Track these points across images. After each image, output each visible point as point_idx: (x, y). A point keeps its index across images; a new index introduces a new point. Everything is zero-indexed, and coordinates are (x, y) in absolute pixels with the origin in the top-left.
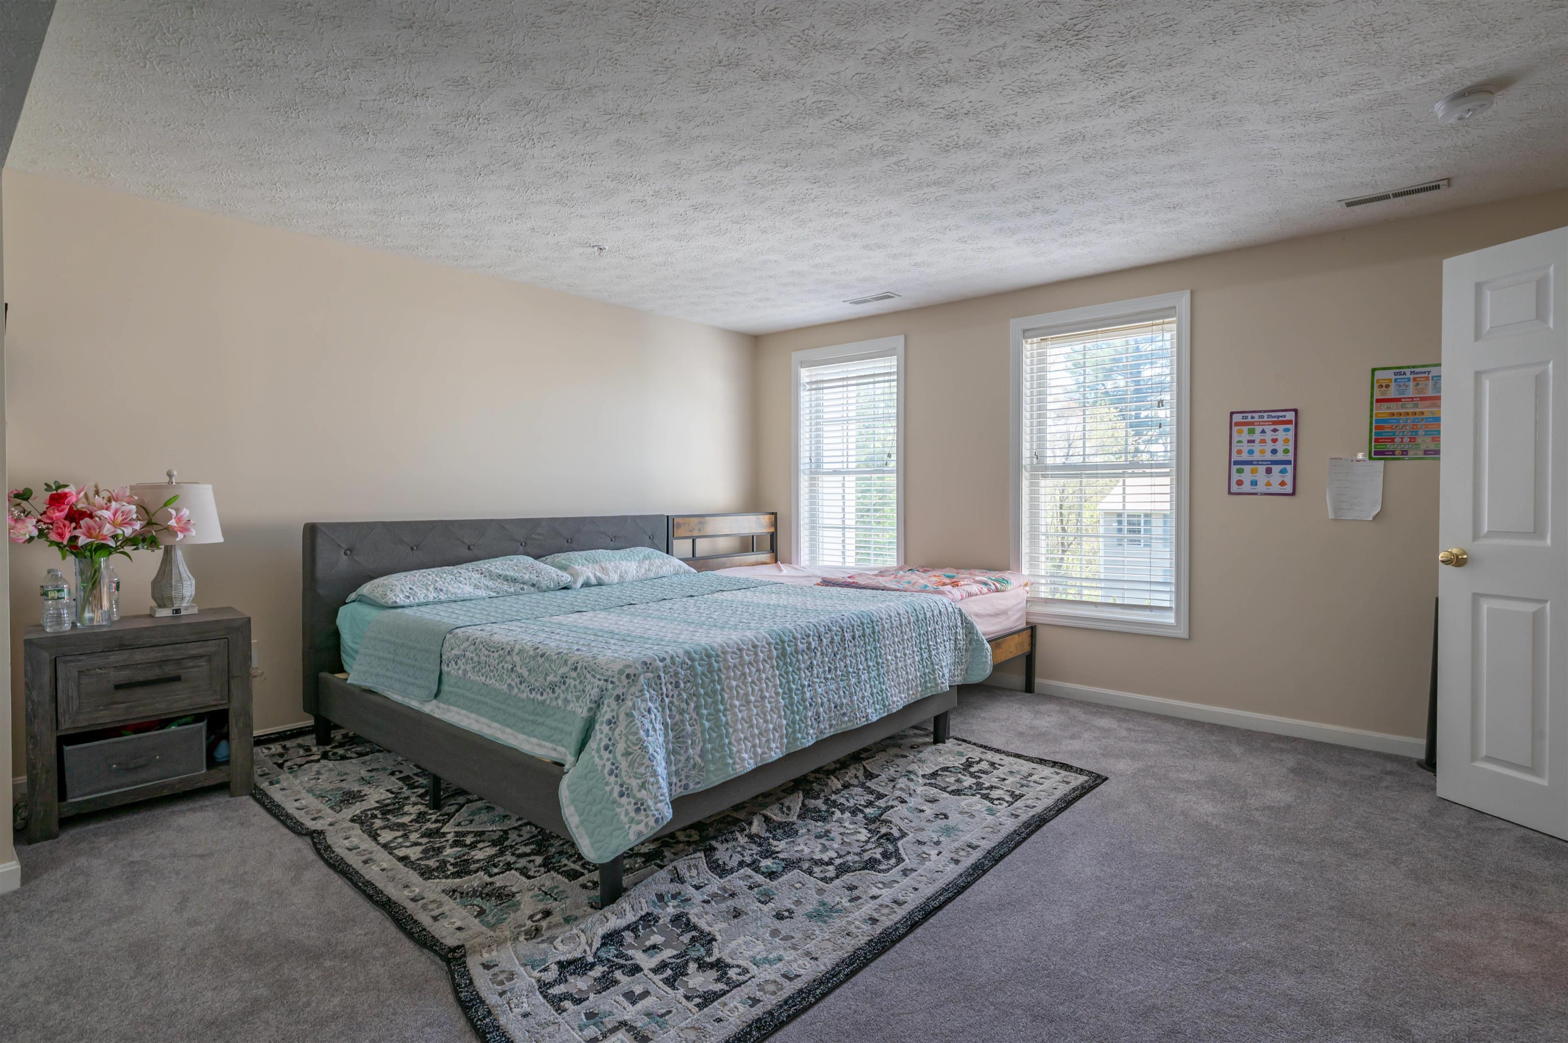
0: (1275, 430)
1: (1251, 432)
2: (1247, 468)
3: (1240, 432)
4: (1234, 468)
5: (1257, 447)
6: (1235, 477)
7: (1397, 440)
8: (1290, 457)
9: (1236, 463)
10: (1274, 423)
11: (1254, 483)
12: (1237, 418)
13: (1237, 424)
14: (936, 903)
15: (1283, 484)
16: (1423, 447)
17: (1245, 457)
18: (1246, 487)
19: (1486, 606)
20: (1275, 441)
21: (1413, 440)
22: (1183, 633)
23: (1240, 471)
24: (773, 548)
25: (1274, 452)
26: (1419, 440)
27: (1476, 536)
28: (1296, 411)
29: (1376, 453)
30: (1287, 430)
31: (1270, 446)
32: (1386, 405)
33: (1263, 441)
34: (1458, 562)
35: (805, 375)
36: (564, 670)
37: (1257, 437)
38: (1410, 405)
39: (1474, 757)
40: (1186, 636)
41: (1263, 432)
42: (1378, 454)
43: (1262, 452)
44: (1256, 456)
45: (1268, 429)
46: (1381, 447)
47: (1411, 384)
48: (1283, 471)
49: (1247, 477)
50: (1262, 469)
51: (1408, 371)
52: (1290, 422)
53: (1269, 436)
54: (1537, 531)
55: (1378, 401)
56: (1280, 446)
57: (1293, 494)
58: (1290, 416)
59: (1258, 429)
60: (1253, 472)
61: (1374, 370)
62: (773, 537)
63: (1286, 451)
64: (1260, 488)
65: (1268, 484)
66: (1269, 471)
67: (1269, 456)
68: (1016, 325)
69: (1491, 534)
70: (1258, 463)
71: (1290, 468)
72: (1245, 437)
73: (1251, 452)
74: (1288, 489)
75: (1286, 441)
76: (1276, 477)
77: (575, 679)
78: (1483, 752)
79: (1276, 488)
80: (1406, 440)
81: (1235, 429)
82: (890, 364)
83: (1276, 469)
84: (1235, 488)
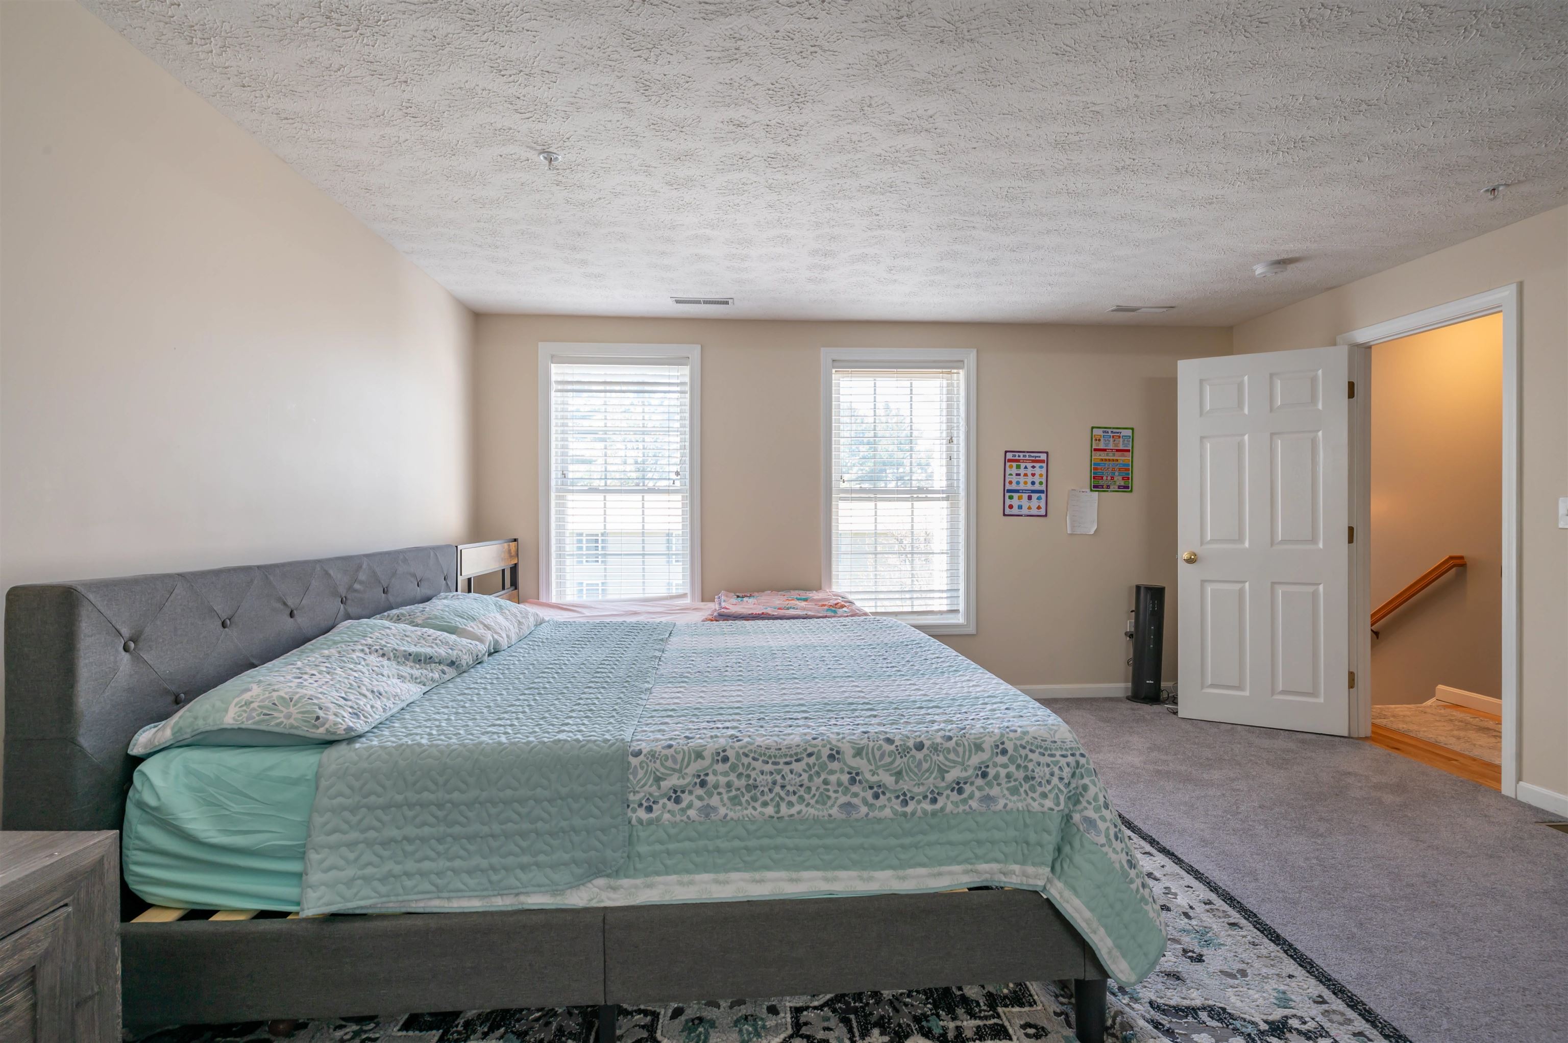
0: (1033, 467)
1: (1018, 467)
2: (1016, 495)
3: (1011, 467)
4: (1007, 495)
5: (1022, 479)
6: (1008, 502)
7: (1105, 478)
8: (1043, 488)
9: (1009, 491)
10: (1033, 461)
11: (1020, 507)
12: (1009, 456)
13: (1010, 461)
15: (1039, 508)
16: (1118, 483)
17: (1014, 486)
18: (1015, 511)
19: (1209, 588)
20: (1033, 475)
21: (1112, 478)
22: (972, 630)
23: (1011, 498)
24: (514, 584)
25: (1033, 483)
26: (1116, 479)
27: (1202, 544)
28: (1047, 453)
29: (1095, 487)
30: (1041, 467)
31: (1030, 479)
32: (1099, 453)
33: (1026, 475)
34: (1190, 561)
37: (1022, 471)
38: (1111, 454)
39: (1203, 686)
40: (974, 632)
41: (1026, 467)
42: (1096, 487)
43: (1024, 483)
44: (1022, 486)
45: (1029, 465)
46: (1096, 483)
47: (1111, 440)
48: (1039, 498)
49: (1015, 502)
50: (1025, 496)
51: (1110, 431)
52: (1042, 461)
53: (1030, 471)
54: (1240, 539)
55: (1095, 450)
56: (1037, 479)
58: (1043, 457)
59: (1023, 465)
60: (1020, 498)
61: (1093, 428)
62: (514, 569)
63: (1041, 483)
64: (1025, 511)
65: (1029, 508)
66: (1030, 498)
67: (1029, 487)
68: (826, 354)
69: (1213, 541)
70: (1024, 491)
71: (1043, 496)
72: (1014, 471)
73: (1018, 483)
74: (1043, 512)
75: (1041, 475)
76: (1034, 503)
78: (1209, 681)
79: (1034, 511)
80: (1109, 478)
81: (1008, 464)
82: (682, 374)
83: (1035, 496)
84: (1008, 511)
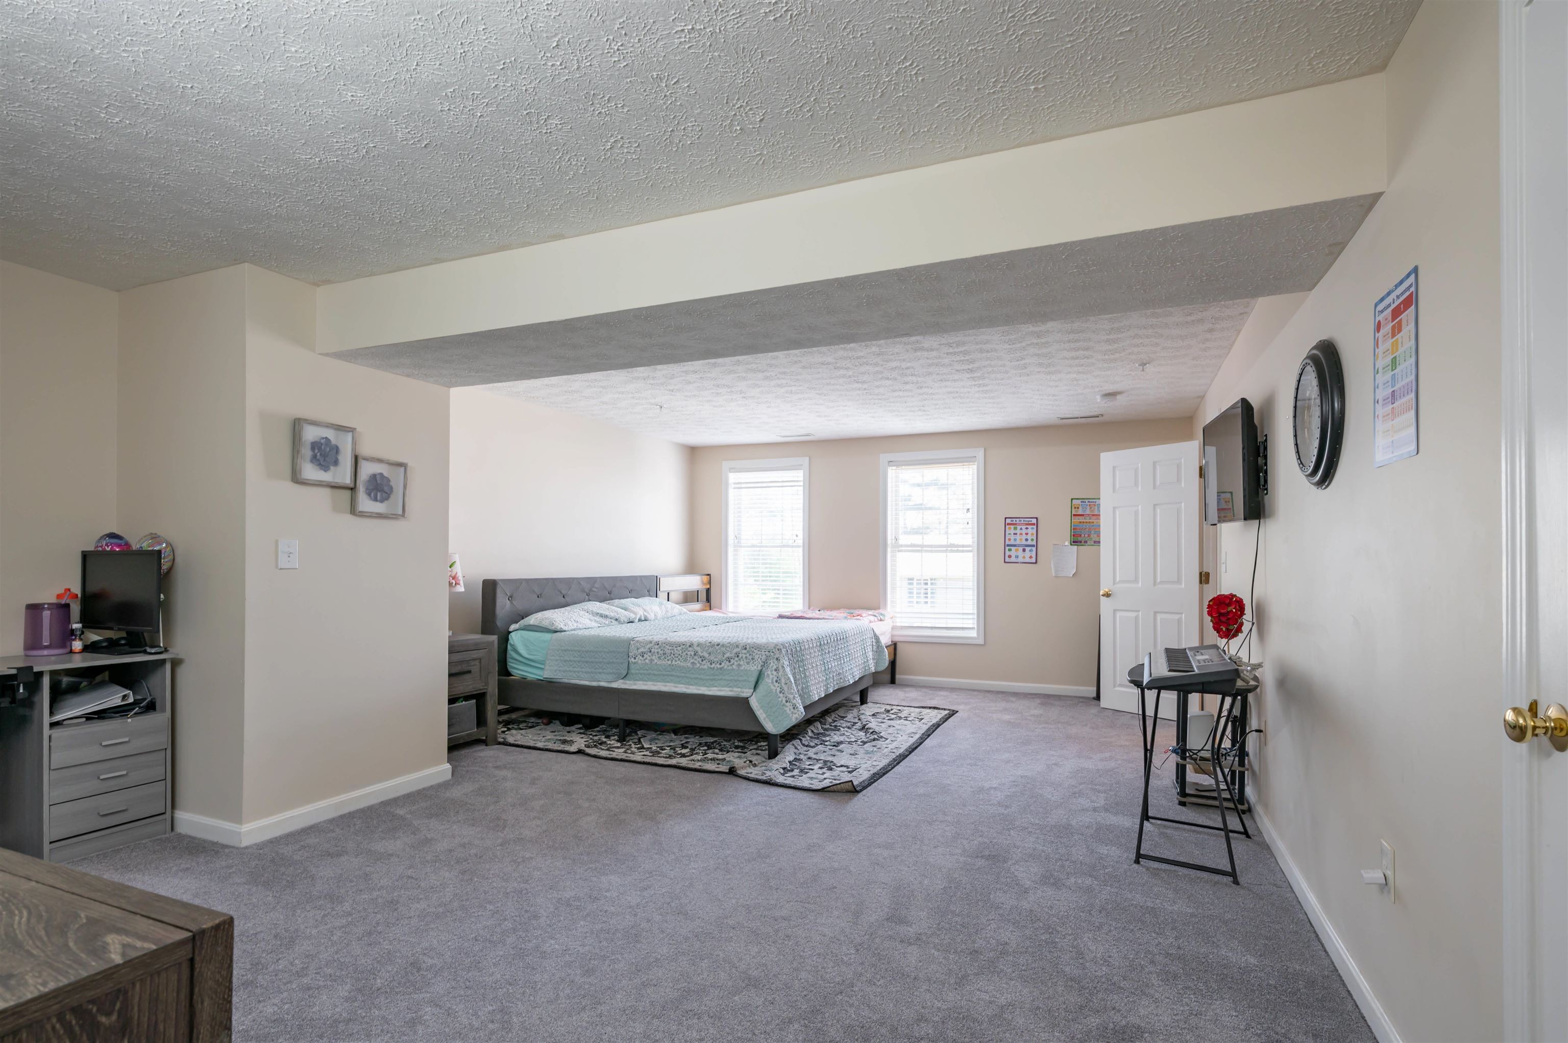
0: (1027, 528)
1: (1015, 529)
2: (1013, 548)
3: (1010, 529)
4: (1007, 548)
5: (1018, 537)
6: (1008, 553)
7: (1083, 535)
8: (1034, 543)
9: (1008, 545)
10: (1027, 524)
11: (1017, 557)
12: (1008, 521)
13: (1009, 524)
14: (914, 746)
15: (1031, 557)
16: (1094, 540)
17: (1012, 542)
18: (1013, 559)
19: (1118, 615)
20: (1027, 534)
21: (1089, 536)
22: (981, 641)
23: (1010, 550)
24: (708, 599)
25: (1027, 540)
26: (1092, 536)
27: (1114, 584)
28: (1037, 518)
29: (1074, 542)
30: (1032, 528)
31: (1024, 537)
32: (1077, 517)
33: (1021, 534)
34: (1107, 595)
35: (733, 477)
36: (738, 650)
37: (1018, 531)
38: (1088, 518)
39: (1114, 685)
40: (983, 643)
41: (1021, 529)
42: (1075, 542)
43: (1021, 540)
44: (1018, 542)
45: (1024, 527)
46: (1076, 539)
47: (1088, 507)
48: (1031, 551)
49: (1013, 553)
50: (1021, 549)
51: (1087, 501)
52: (1033, 524)
53: (1024, 531)
54: (1136, 580)
55: (1074, 515)
56: (1029, 537)
57: (1036, 563)
58: (1034, 521)
59: (1019, 527)
60: (1017, 550)
61: (1072, 499)
62: (708, 591)
63: (1032, 540)
64: (1020, 559)
65: (1024, 557)
66: (1024, 550)
67: (1024, 542)
68: (884, 458)
69: (1120, 582)
70: (1019, 546)
71: (1034, 549)
72: (1012, 531)
73: (1015, 540)
74: (1034, 560)
75: (1032, 534)
76: (1027, 554)
77: (745, 654)
78: (1118, 682)
79: (1028, 560)
80: (1086, 535)
81: (1007, 527)
82: (799, 475)
83: (1028, 549)
84: (1007, 559)
